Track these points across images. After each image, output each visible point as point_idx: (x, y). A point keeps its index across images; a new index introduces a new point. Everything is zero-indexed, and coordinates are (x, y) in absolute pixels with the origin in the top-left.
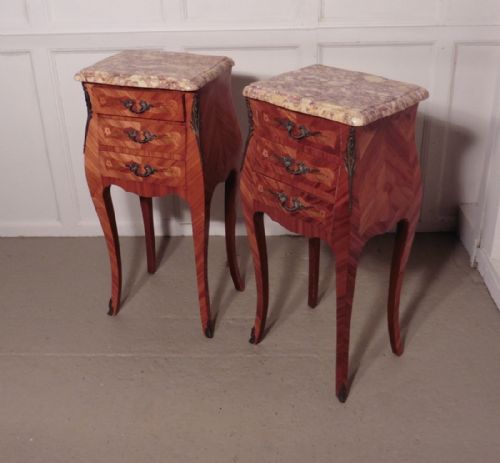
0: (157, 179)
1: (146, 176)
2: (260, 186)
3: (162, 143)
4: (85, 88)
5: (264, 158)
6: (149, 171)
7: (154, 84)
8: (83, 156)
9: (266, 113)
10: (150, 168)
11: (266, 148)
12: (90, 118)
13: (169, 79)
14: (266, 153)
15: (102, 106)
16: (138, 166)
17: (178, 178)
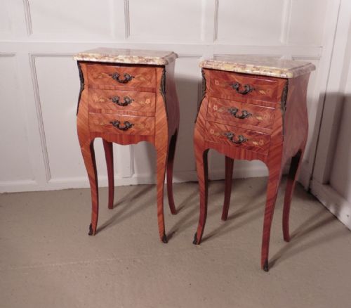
0: (133, 131)
1: (126, 129)
2: (211, 130)
3: (138, 105)
4: (80, 67)
5: (214, 111)
6: (128, 125)
7: (137, 61)
8: (76, 117)
9: (218, 79)
10: (129, 123)
11: (216, 104)
12: (82, 89)
13: (146, 58)
14: (215, 108)
15: (94, 79)
16: (119, 122)
17: (149, 129)
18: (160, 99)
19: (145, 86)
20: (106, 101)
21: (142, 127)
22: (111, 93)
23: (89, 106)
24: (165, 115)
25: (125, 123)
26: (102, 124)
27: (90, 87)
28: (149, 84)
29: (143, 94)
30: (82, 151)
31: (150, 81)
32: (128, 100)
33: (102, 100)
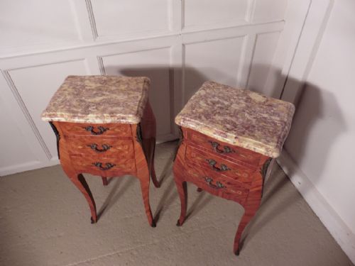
0: (116, 170)
2: (190, 171)
3: (117, 150)
5: (192, 157)
10: (110, 164)
11: (194, 152)
14: (193, 154)
15: (68, 131)
16: (101, 164)
17: (130, 168)
18: (138, 145)
19: (121, 136)
20: (84, 148)
21: (123, 166)
22: (88, 142)
23: (69, 151)
24: (144, 157)
25: (106, 164)
26: (84, 165)
27: (65, 137)
28: (124, 133)
29: (121, 142)
31: (125, 131)
32: (106, 148)
33: (80, 147)
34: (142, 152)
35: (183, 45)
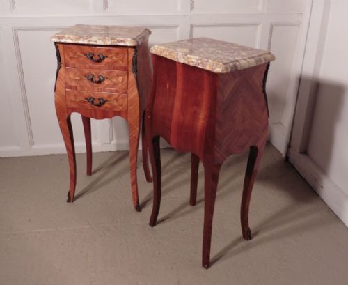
0: (107, 107)
1: (100, 105)
3: (111, 83)
6: (102, 101)
7: (109, 43)
8: (54, 93)
10: (103, 100)
12: (59, 67)
13: (118, 39)
15: (70, 58)
16: (94, 99)
17: (122, 105)
18: (132, 77)
19: (118, 65)
20: (81, 79)
21: (115, 103)
22: (86, 71)
23: (66, 83)
25: (99, 100)
26: (78, 100)
27: (66, 65)
28: (121, 63)
29: (116, 72)
30: (60, 124)
31: (122, 60)
32: (101, 78)
33: (77, 78)
34: (135, 86)
35: (192, 26)
